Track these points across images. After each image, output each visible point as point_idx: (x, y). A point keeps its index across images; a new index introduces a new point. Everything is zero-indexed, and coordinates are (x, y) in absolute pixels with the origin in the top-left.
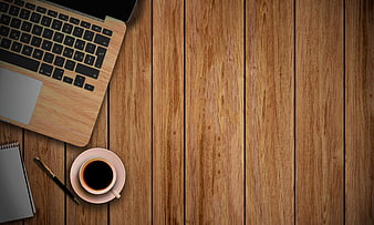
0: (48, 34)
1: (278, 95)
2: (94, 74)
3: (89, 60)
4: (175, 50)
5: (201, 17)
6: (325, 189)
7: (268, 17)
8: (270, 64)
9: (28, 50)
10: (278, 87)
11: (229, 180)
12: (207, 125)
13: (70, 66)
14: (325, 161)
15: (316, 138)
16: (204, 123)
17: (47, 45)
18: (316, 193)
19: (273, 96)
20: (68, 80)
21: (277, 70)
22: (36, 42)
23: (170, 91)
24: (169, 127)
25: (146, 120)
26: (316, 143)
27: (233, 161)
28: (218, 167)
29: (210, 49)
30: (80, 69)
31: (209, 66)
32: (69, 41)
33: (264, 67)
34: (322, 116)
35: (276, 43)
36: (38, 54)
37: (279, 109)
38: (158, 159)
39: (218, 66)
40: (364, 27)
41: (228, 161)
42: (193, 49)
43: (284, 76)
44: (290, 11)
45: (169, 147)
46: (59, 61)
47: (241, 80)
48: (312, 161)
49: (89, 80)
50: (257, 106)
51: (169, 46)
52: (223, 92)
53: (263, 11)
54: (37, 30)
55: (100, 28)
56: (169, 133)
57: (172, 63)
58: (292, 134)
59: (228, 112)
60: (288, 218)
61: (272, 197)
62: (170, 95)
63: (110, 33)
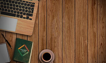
0: (17, 6)
1: (71, 27)
2: (31, 15)
3: (30, 12)
4: (44, 16)
5: (51, 7)
6: (83, 51)
7: (68, 7)
8: (69, 19)
9: (12, 11)
10: (71, 25)
11: (58, 49)
12: (53, 35)
13: (24, 14)
14: (83, 44)
15: (80, 38)
16: (52, 34)
17: (17, 9)
18: (80, 52)
19: (69, 27)
20: (24, 18)
21: (70, 21)
22: (14, 9)
23: (43, 26)
24: (43, 35)
25: (37, 33)
26: (81, 39)
27: (59, 43)
28: (55, 45)
29: (53, 15)
30: (27, 14)
31: (53, 19)
32: (23, 7)
33: (67, 20)
34: (82, 32)
35: (70, 14)
36: (15, 12)
37: (71, 31)
38: (40, 43)
39: (55, 19)
40: (93, 10)
41: (58, 43)
42: (49, 15)
43: (72, 22)
44: (74, 6)
45: (43, 40)
46: (21, 13)
47: (61, 23)
48: (79, 44)
49: (30, 17)
50: (65, 30)
51: (43, 14)
52: (57, 26)
53: (67, 6)
54: (14, 5)
55: (31, 3)
56: (43, 36)
57: (44, 19)
58: (74, 37)
59: (58, 31)
60: (73, 58)
61: (69, 53)
62: (43, 27)
63: (34, 4)
